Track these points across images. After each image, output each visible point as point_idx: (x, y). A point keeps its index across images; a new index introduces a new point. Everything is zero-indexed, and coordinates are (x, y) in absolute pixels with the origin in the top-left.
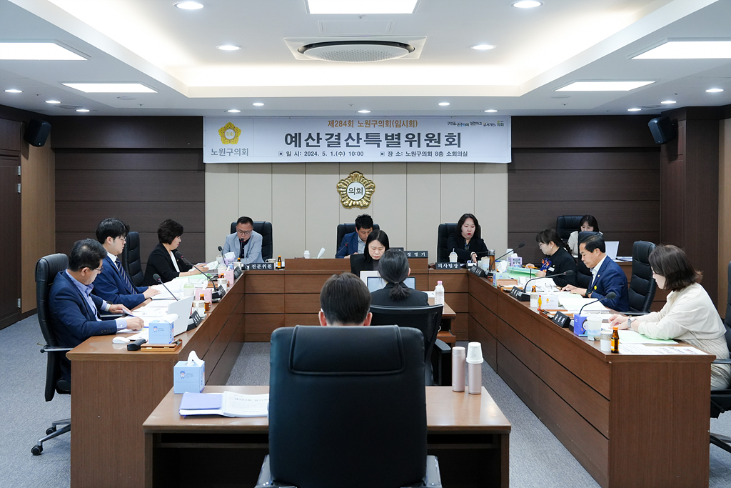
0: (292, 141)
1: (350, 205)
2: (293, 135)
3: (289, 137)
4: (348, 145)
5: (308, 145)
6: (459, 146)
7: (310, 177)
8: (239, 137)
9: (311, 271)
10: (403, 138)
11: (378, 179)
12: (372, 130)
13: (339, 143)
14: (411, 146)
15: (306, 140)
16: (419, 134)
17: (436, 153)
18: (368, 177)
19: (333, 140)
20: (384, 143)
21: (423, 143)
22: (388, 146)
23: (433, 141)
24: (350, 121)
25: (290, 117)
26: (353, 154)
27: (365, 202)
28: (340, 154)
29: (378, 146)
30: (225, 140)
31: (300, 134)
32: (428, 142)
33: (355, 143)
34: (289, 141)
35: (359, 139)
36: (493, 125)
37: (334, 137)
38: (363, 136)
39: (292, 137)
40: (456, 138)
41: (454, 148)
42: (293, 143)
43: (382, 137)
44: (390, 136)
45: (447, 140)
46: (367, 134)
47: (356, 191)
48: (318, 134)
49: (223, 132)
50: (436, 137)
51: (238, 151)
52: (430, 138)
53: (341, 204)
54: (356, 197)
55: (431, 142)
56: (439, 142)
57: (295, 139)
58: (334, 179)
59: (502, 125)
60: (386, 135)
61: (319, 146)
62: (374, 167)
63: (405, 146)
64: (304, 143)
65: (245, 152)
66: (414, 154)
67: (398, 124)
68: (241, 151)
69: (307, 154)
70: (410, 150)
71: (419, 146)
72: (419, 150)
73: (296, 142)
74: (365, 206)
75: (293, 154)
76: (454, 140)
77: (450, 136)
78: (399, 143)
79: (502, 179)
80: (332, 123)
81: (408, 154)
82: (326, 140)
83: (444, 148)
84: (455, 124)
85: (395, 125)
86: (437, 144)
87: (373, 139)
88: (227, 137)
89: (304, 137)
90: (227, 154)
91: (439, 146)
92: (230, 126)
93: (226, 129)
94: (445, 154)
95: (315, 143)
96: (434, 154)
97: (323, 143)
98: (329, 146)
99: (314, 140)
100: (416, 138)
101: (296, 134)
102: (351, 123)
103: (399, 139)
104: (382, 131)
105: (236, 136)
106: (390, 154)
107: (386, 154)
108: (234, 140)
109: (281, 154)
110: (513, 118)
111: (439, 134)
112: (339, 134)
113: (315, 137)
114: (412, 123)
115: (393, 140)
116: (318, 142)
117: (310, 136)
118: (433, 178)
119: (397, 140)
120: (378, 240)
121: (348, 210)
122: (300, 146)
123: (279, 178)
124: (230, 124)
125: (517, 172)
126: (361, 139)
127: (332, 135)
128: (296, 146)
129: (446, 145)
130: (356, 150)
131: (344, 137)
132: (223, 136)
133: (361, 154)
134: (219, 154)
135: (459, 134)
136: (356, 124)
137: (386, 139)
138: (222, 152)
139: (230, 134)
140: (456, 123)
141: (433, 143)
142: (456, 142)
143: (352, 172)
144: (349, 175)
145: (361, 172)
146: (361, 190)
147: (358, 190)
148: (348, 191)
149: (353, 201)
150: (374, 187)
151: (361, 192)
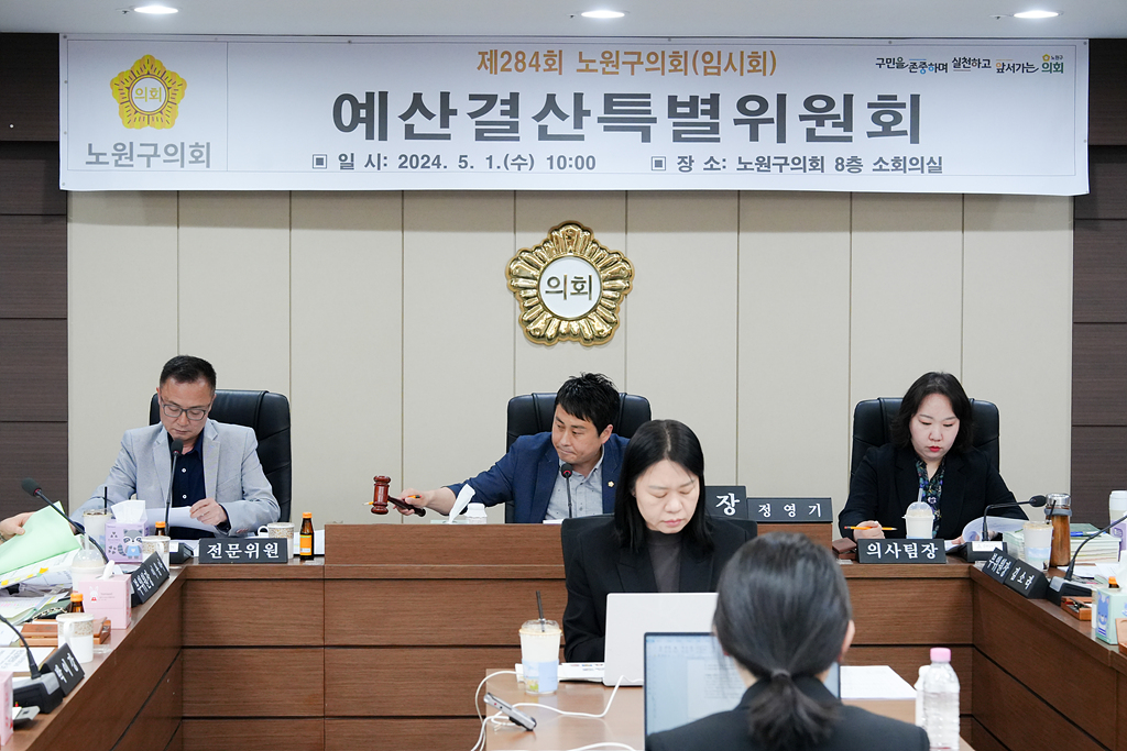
0: (356, 120)
1: (551, 332)
2: (362, 100)
3: (347, 106)
4: (543, 134)
5: (410, 133)
6: (915, 139)
8: (182, 105)
9: (417, 569)
10: (728, 111)
11: (641, 248)
12: (624, 83)
13: (514, 127)
14: (754, 137)
15: (405, 117)
16: (781, 99)
17: (839, 163)
18: (610, 240)
19: (494, 114)
20: (663, 127)
21: (797, 129)
22: (677, 137)
23: (828, 123)
24: (550, 54)
25: (350, 38)
26: (560, 163)
27: (599, 326)
28: (519, 162)
29: (646, 138)
30: (133, 114)
31: (383, 95)
32: (812, 124)
33: (567, 127)
34: (347, 119)
35: (580, 113)
36: (1027, 68)
37: (498, 107)
38: (594, 104)
39: (356, 106)
40: (906, 113)
41: (899, 146)
42: (362, 127)
43: (659, 108)
44: (683, 104)
45: (876, 119)
46: (608, 98)
47: (570, 288)
48: (445, 97)
49: (125, 86)
50: (839, 109)
51: (175, 152)
52: (818, 110)
53: (520, 331)
54: (571, 307)
55: (820, 123)
56: (848, 125)
57: (366, 113)
58: (497, 247)
59: (1059, 68)
60: (672, 100)
61: (447, 137)
62: (627, 204)
63: (733, 135)
64: (396, 126)
65: (201, 154)
66: (763, 163)
67: (712, 63)
68: (188, 151)
69: (407, 162)
70: (752, 151)
71: (781, 138)
72: (786, 150)
73: (369, 121)
74: (599, 338)
75: (360, 161)
76: (898, 119)
77: (885, 105)
78: (715, 128)
79: (1056, 247)
80: (490, 60)
81: (744, 166)
82: (473, 115)
83: (864, 145)
84: (900, 65)
85: (700, 65)
86: (840, 132)
87: (626, 113)
88: (140, 103)
89: (398, 104)
90: (140, 163)
91: (849, 139)
92: (148, 68)
93: (135, 76)
94: (867, 166)
95: (434, 126)
96: (830, 164)
97: (462, 126)
98: (480, 136)
99: (429, 116)
100: (772, 112)
101: (370, 96)
102: (553, 61)
103: (714, 113)
104: (660, 88)
105: (171, 102)
106: (686, 163)
107: (672, 164)
108: (164, 114)
109: (320, 162)
110: (1090, 39)
111: (848, 99)
112: (515, 96)
113: (434, 105)
114: (758, 62)
115: (696, 118)
116: (444, 124)
117: (417, 102)
118: (824, 247)
119: (707, 119)
120: (673, 457)
121: (541, 351)
122: (383, 136)
123: (314, 243)
124: (151, 60)
125: (1103, 224)
126: (588, 113)
127: (491, 100)
128: (370, 136)
129: (870, 134)
130: (570, 149)
131: (530, 106)
132: (127, 101)
133: (587, 163)
134: (112, 160)
135: (915, 99)
136: (570, 63)
137: (672, 113)
138: (123, 153)
139: (148, 95)
140: (907, 62)
141: (827, 129)
142: (905, 125)
143: (557, 224)
144: (545, 236)
145: (586, 225)
146: (587, 286)
147: (576, 283)
148: (544, 287)
149: (562, 319)
150: (630, 276)
151: (586, 289)
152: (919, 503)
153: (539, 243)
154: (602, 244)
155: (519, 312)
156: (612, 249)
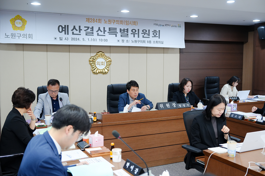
0: (62, 31)
1: (97, 72)
2: (64, 27)
3: (60, 28)
4: (98, 35)
5: (73, 33)
6: (159, 38)
7: (72, 54)
8: (26, 26)
10: (130, 32)
11: (114, 56)
12: (112, 26)
13: (93, 33)
14: (134, 37)
15: (72, 30)
16: (138, 30)
17: (148, 41)
18: (107, 55)
19: (89, 30)
20: (119, 34)
21: (141, 35)
22: (121, 36)
23: (146, 34)
24: (99, 20)
25: (61, 14)
26: (101, 40)
27: (106, 70)
28: (94, 40)
29: (116, 36)
30: (15, 27)
31: (68, 26)
32: (143, 35)
33: (102, 33)
34: (61, 30)
35: (105, 31)
36: (176, 26)
37: (90, 29)
38: (107, 29)
39: (62, 28)
40: (158, 33)
41: (157, 39)
42: (64, 32)
43: (118, 31)
44: (122, 30)
45: (153, 34)
46: (109, 28)
47: (101, 64)
48: (80, 27)
49: (13, 21)
50: (147, 32)
51: (25, 36)
52: (144, 32)
53: (91, 72)
54: (101, 67)
55: (145, 35)
56: (149, 35)
57: (64, 29)
58: (87, 56)
59: (180, 27)
60: (120, 29)
61: (80, 34)
62: (111, 49)
63: (131, 36)
64: (70, 32)
65: (30, 36)
66: (136, 41)
67: (127, 23)
68: (28, 36)
69: (73, 39)
70: (134, 39)
71: (139, 37)
72: (139, 39)
73: (65, 31)
74: (105, 73)
75: (64, 39)
76: (157, 34)
77: (155, 31)
78: (128, 35)
79: (176, 57)
80: (88, 20)
81: (133, 42)
82: (85, 30)
83: (152, 39)
84: (157, 25)
85: (125, 23)
86: (148, 36)
87: (112, 31)
88: (16, 25)
89: (71, 28)
90: (17, 38)
91: (149, 37)
92: (18, 18)
93: (15, 19)
94: (152, 42)
95: (78, 32)
96: (146, 42)
97: (83, 32)
98: (86, 34)
99: (77, 30)
100: (137, 32)
101: (65, 26)
102: (99, 21)
103: (127, 32)
104: (119, 27)
105: (24, 25)
106: (123, 41)
107: (121, 41)
108: (22, 27)
109: (55, 39)
110: (185, 22)
111: (149, 30)
112: (93, 27)
113: (77, 28)
114: (135, 23)
115: (124, 32)
116: (80, 32)
117: (74, 27)
118: (142, 56)
119: (126, 33)
121: (95, 75)
122: (68, 34)
123: (52, 55)
124: (19, 16)
125: (184, 53)
126: (106, 31)
127: (88, 28)
128: (65, 34)
129: (153, 37)
130: (103, 38)
131: (96, 29)
132: (14, 25)
133: (106, 40)
134: (11, 37)
135: (159, 31)
136: (103, 21)
137: (120, 32)
138: (13, 35)
139: (18, 23)
140: (158, 24)
141: (146, 36)
142: (158, 35)
143: (98, 52)
144: (96, 54)
145: (103, 52)
146: (104, 63)
147: (102, 63)
148: (96, 64)
149: (99, 69)
150: (111, 62)
151: (104, 64)
152: (200, 102)
153: (95, 55)
154: (106, 55)
155: (91, 68)
156: (108, 56)
